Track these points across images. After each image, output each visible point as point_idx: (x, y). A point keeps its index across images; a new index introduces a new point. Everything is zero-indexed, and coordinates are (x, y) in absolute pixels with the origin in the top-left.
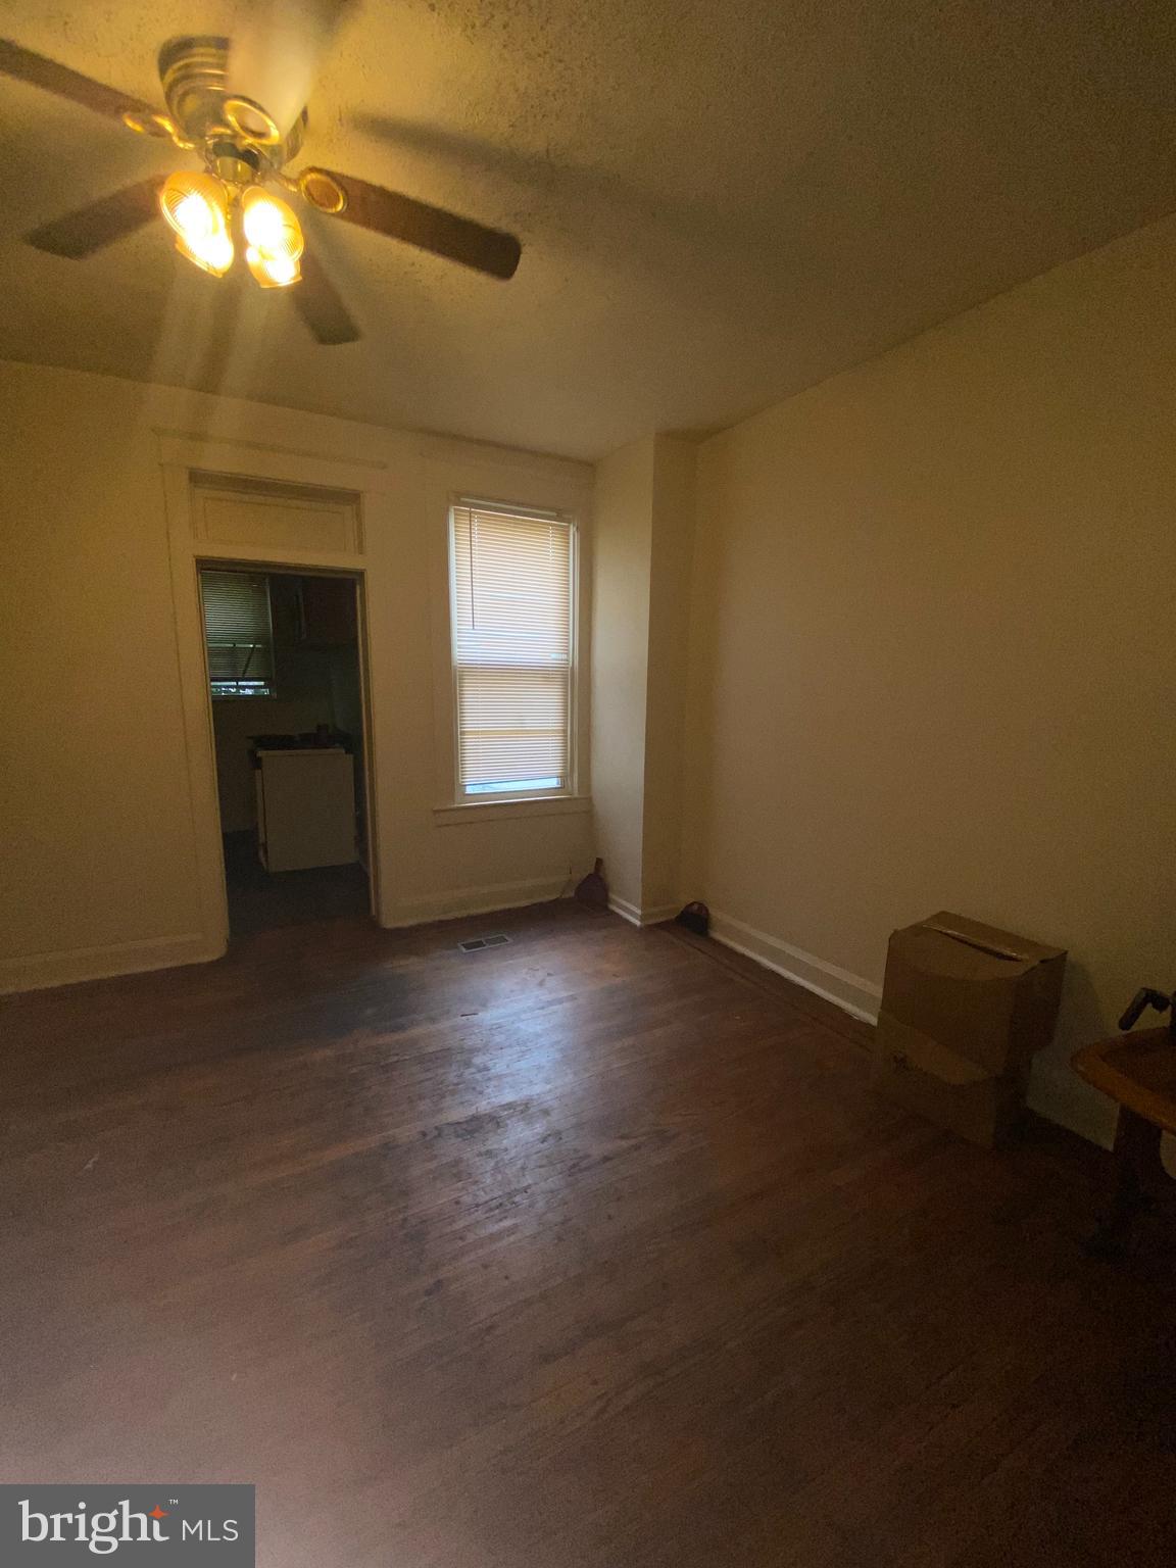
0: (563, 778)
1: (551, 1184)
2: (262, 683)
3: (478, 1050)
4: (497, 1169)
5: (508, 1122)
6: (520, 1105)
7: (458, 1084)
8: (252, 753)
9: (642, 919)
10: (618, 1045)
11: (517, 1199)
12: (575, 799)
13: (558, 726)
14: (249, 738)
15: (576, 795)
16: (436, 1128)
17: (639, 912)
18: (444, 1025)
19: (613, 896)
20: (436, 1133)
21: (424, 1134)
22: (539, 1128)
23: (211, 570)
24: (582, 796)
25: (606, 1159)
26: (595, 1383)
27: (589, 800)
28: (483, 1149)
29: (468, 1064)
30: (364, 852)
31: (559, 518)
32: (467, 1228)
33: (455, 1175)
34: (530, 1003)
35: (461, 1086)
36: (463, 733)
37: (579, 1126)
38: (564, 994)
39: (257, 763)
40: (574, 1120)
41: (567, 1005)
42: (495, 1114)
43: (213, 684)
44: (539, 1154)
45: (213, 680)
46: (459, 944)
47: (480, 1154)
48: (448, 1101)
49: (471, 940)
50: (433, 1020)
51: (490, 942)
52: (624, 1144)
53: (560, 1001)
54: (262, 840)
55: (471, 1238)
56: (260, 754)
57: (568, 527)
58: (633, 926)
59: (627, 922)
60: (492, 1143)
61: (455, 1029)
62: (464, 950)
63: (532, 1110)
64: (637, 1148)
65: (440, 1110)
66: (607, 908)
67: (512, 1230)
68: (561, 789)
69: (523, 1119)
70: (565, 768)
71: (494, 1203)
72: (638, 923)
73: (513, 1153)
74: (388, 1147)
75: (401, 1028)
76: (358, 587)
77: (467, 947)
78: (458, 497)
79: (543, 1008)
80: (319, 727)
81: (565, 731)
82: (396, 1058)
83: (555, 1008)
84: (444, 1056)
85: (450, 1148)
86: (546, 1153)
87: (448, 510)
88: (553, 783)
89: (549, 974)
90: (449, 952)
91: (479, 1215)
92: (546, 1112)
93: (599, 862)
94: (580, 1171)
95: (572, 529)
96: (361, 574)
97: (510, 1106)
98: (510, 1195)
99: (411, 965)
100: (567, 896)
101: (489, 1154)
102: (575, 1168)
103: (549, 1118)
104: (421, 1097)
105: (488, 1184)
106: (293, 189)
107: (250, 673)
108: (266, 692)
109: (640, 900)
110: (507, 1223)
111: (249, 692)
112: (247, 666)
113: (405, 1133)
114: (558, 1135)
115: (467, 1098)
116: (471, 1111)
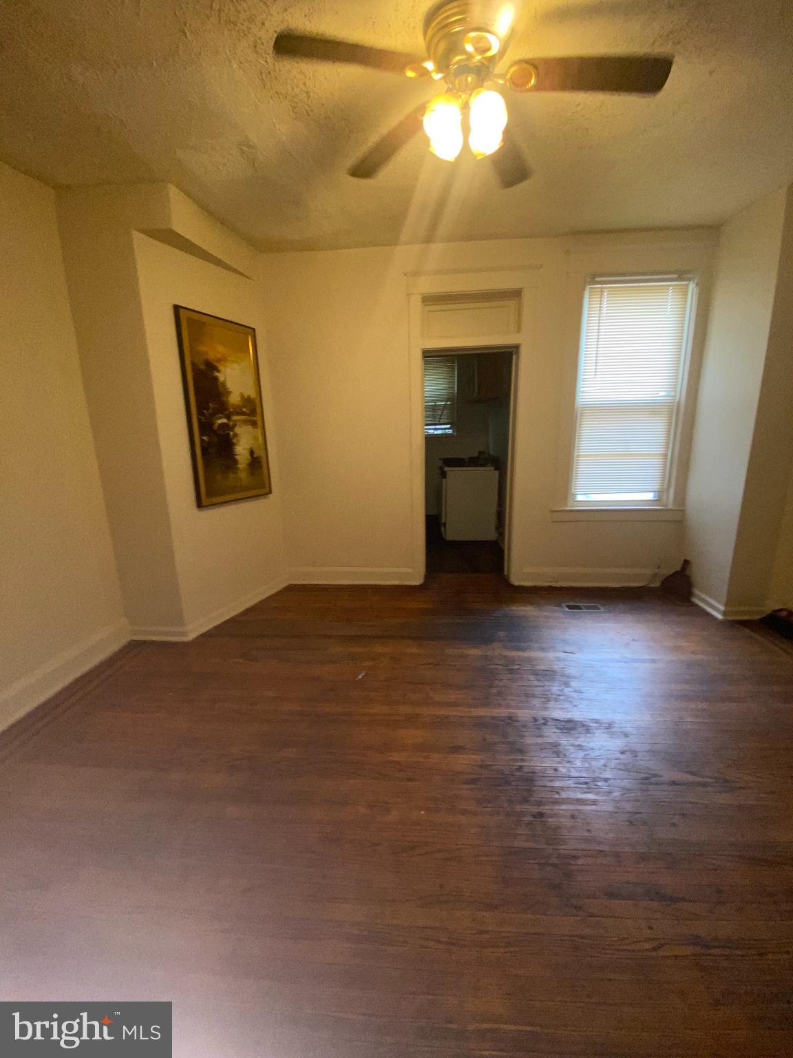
0: (660, 493)
1: (626, 783)
2: (449, 426)
3: (575, 678)
4: (584, 759)
5: (595, 731)
6: (605, 723)
7: (560, 695)
8: (441, 468)
9: (724, 613)
10: (693, 706)
11: (599, 784)
12: (668, 510)
13: (661, 451)
14: (440, 459)
15: (670, 507)
16: (544, 719)
17: (722, 608)
18: (551, 655)
19: (697, 592)
20: (543, 721)
21: (536, 720)
22: (619, 743)
23: (431, 356)
24: (676, 508)
25: (674, 783)
26: (651, 928)
27: (683, 511)
28: (577, 743)
29: (567, 685)
30: (501, 535)
31: (680, 279)
32: (562, 788)
33: (554, 752)
34: (617, 656)
35: (561, 697)
36: (578, 456)
37: (652, 752)
38: (646, 657)
39: (444, 474)
40: (648, 748)
41: (647, 665)
42: (585, 723)
43: (426, 427)
44: (618, 761)
45: (427, 425)
46: (564, 605)
47: (573, 745)
48: (551, 704)
49: (571, 604)
50: (543, 649)
51: (587, 608)
52: (691, 778)
53: (643, 661)
54: (443, 521)
55: (564, 795)
56: (446, 469)
57: (687, 285)
58: (714, 619)
59: (708, 614)
60: (582, 740)
61: (559, 659)
62: (567, 609)
63: (615, 730)
64: (705, 785)
65: (546, 709)
66: (689, 601)
67: (594, 802)
68: (658, 501)
69: (608, 733)
70: (662, 484)
71: (583, 780)
72: (720, 617)
73: (598, 753)
74: (511, 719)
75: (523, 650)
76: (514, 357)
77: (569, 607)
78: (593, 278)
79: (626, 662)
80: (480, 453)
81: (666, 455)
82: (517, 667)
83: (639, 664)
84: (549, 675)
85: (551, 734)
86: (623, 761)
87: (584, 289)
88: (650, 496)
89: (634, 640)
90: (556, 608)
91: (570, 783)
92: (626, 735)
93: (686, 563)
94: (652, 784)
95: (692, 285)
96: (517, 347)
97: (597, 721)
98: (595, 779)
99: (527, 611)
100: (652, 585)
101: (580, 747)
102: (648, 780)
103: (627, 739)
104: (534, 696)
105: (576, 766)
106: (501, 82)
107: (443, 420)
108: (450, 431)
109: (725, 599)
110: (591, 796)
111: (439, 432)
112: (441, 416)
113: (523, 715)
114: (634, 753)
115: (564, 706)
116: (569, 716)
